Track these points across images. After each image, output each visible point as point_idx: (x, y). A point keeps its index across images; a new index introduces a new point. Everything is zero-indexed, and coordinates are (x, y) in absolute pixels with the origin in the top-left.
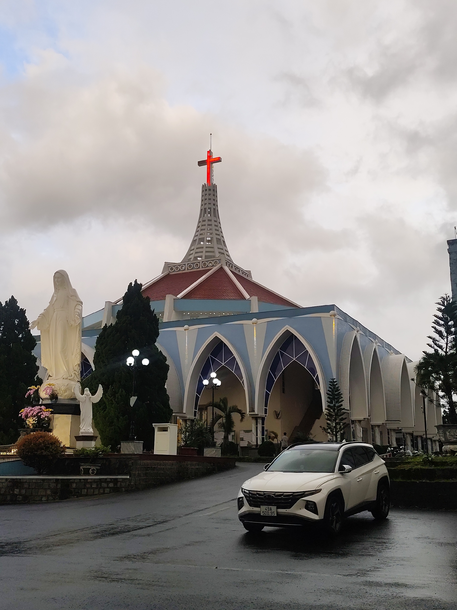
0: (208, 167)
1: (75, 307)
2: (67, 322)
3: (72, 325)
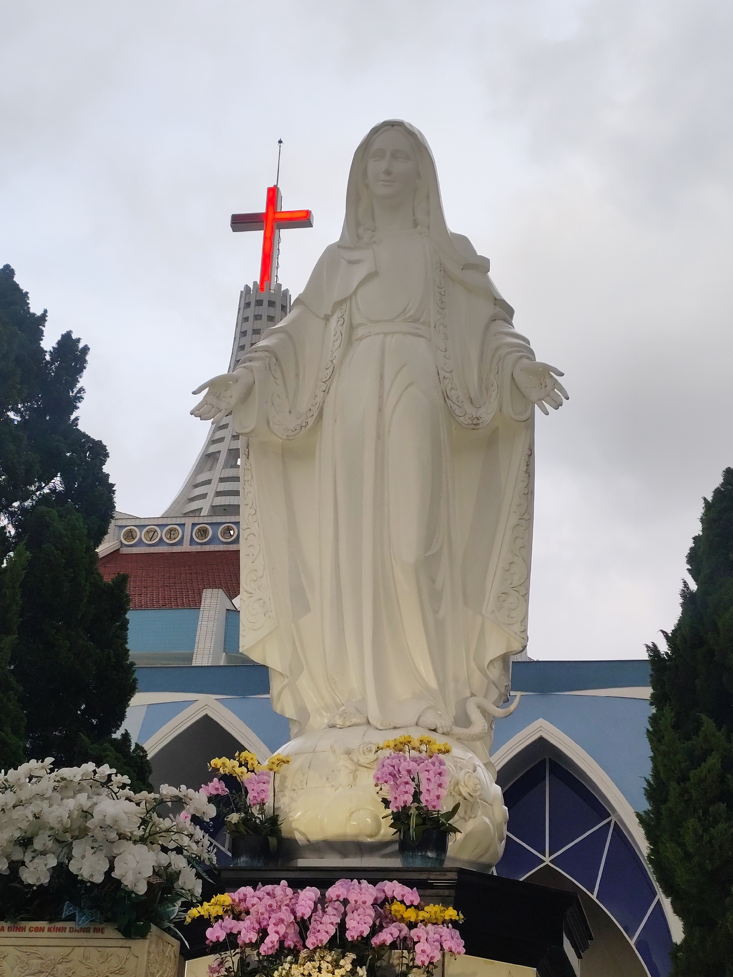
0: (268, 235)
1: (487, 327)
2: (443, 401)
3: (479, 422)
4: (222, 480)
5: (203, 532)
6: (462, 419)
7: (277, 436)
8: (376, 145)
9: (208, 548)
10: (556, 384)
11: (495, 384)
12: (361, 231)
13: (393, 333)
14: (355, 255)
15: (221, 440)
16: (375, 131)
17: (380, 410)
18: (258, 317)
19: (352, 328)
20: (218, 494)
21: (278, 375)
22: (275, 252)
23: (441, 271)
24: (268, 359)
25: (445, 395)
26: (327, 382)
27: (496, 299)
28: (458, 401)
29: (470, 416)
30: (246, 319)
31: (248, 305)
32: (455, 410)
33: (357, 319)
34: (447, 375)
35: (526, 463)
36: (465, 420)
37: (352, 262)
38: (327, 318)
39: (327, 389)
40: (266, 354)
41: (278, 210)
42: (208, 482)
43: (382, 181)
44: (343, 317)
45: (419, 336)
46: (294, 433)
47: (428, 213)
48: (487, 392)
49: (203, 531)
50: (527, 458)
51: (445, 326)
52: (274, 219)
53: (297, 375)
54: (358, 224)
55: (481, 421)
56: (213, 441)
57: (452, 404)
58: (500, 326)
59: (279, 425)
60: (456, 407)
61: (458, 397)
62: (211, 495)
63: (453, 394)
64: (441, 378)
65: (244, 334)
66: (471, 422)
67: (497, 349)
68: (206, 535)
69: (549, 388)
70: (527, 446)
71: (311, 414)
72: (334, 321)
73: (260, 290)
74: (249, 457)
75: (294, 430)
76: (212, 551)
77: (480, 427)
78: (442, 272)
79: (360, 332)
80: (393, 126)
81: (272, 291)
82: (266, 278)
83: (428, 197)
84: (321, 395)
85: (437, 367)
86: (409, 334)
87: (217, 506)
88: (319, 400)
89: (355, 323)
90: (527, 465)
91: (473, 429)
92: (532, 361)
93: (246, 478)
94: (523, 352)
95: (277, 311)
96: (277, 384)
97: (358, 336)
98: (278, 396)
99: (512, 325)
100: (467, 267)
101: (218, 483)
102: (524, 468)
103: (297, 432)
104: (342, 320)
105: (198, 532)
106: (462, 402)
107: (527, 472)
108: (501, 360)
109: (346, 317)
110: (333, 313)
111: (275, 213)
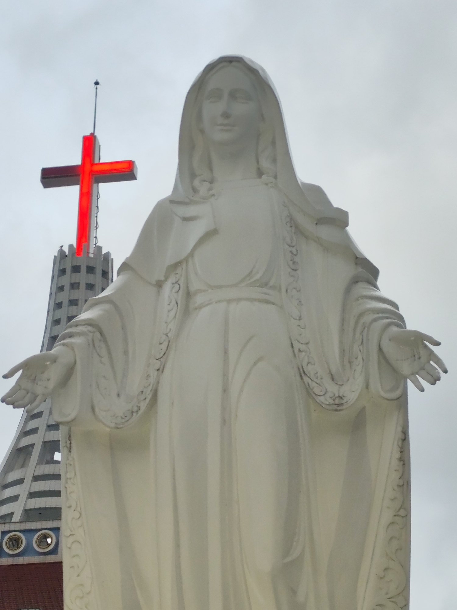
0: (85, 190)
1: (348, 290)
2: (298, 378)
3: (342, 402)
4: (36, 478)
5: (15, 542)
6: (322, 399)
7: (103, 423)
8: (212, 84)
9: (21, 560)
10: (432, 355)
11: (360, 358)
12: (196, 183)
13: (238, 300)
14: (191, 211)
15: (34, 431)
16: (210, 68)
17: (225, 390)
18: (74, 286)
19: (189, 295)
20: (32, 495)
21: (104, 352)
22: (94, 209)
23: (291, 227)
24: (91, 335)
25: (301, 371)
26: (161, 360)
27: (357, 258)
28: (317, 378)
29: (332, 395)
30: (61, 289)
31: (63, 272)
32: (313, 388)
33: (195, 285)
34: (303, 347)
35: (399, 449)
36: (326, 400)
37: (186, 219)
38: (159, 285)
39: (162, 367)
40: (89, 328)
41: (96, 161)
42: (20, 481)
43: (220, 125)
44: (179, 282)
45: (268, 302)
46: (123, 421)
47: (274, 161)
48: (351, 366)
49: (15, 540)
50: (400, 443)
51: (298, 289)
52: (92, 171)
53: (126, 352)
54: (193, 176)
55: (345, 401)
56: (24, 433)
57: (310, 381)
58: (363, 289)
59: (105, 411)
60: (314, 384)
61: (317, 373)
62: (23, 497)
63: (309, 369)
64: (296, 351)
65: (59, 305)
66: (332, 402)
67: (361, 315)
68: (18, 546)
69: (423, 360)
70: (400, 429)
71: (143, 397)
72: (167, 288)
73: (76, 254)
74: (72, 451)
75: (123, 417)
76: (27, 564)
77: (344, 407)
78: (293, 228)
79: (199, 299)
80: (231, 62)
81: (91, 255)
82: (84, 239)
83: (273, 143)
84: (154, 374)
85: (290, 339)
86: (255, 300)
87: (30, 510)
88: (152, 380)
89: (192, 289)
90: (401, 452)
91: (336, 410)
92: (403, 328)
93: (68, 476)
94: (390, 318)
95: (97, 279)
96: (102, 363)
97: (197, 305)
98: (104, 377)
99: (377, 287)
100: (321, 221)
101: (32, 481)
102: (397, 455)
103: (127, 418)
104: (177, 286)
105: (10, 541)
106: (322, 379)
107: (401, 459)
108: (366, 329)
109: (182, 282)
110: (167, 278)
111: (92, 164)
